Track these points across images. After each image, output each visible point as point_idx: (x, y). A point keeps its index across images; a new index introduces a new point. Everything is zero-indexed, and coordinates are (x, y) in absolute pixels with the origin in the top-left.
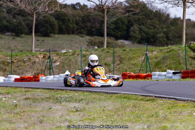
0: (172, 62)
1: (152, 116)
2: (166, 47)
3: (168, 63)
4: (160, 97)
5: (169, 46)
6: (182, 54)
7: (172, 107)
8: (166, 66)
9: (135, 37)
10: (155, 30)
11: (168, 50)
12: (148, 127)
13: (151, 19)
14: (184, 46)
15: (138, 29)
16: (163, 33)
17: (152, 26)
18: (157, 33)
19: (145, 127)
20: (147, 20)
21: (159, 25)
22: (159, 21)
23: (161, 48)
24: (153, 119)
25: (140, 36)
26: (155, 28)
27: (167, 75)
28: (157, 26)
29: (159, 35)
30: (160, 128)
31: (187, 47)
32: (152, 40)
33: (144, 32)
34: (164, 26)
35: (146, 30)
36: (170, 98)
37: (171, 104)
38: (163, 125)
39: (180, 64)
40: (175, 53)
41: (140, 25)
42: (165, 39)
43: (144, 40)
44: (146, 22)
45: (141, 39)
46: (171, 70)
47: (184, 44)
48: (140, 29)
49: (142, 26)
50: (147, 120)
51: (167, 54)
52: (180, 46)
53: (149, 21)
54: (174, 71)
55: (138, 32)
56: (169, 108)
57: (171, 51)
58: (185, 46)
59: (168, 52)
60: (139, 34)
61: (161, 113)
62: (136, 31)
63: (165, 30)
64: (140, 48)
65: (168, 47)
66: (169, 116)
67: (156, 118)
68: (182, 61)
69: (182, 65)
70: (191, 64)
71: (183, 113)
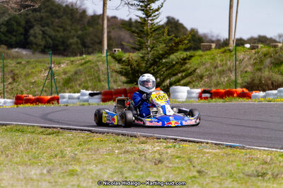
0: (88, 78)
1: (56, 156)
2: (79, 58)
3: (83, 79)
4: (67, 129)
5: (84, 56)
6: (103, 68)
7: (84, 142)
8: (80, 85)
9: (36, 44)
10: (65, 32)
11: (83, 61)
12: (49, 172)
13: (59, 17)
14: (105, 55)
15: (41, 32)
16: (78, 37)
17: (61, 27)
18: (68, 38)
19: (45, 171)
20: (53, 19)
21: (71, 26)
22: (71, 20)
23: (72, 59)
24: (57, 161)
25: (43, 43)
26: (65, 30)
27: (81, 98)
28: (69, 28)
29: (71, 41)
30: (66, 172)
31: (109, 57)
32: (61, 48)
33: (50, 37)
34: (79, 27)
35: (53, 33)
36: (82, 130)
37: (83, 138)
38: (70, 168)
39: (100, 81)
40: (92, 65)
41: (44, 27)
42: (80, 46)
43: (49, 48)
44: (52, 22)
45: (45, 47)
46: (87, 90)
47: (105, 51)
48: (43, 32)
49: (46, 28)
50: (48, 161)
51: (80, 68)
52: (100, 55)
53: (57, 20)
54: (90, 92)
55: (40, 37)
56: (80, 145)
57: (86, 63)
58: (107, 56)
59: (82, 65)
60: (42, 39)
61: (68, 151)
62: (37, 35)
63: (80, 32)
64: (41, 59)
65: (82, 57)
66: (80, 155)
67: (60, 159)
68: (102, 77)
69: (103, 83)
70: (115, 82)
71: (101, 150)
